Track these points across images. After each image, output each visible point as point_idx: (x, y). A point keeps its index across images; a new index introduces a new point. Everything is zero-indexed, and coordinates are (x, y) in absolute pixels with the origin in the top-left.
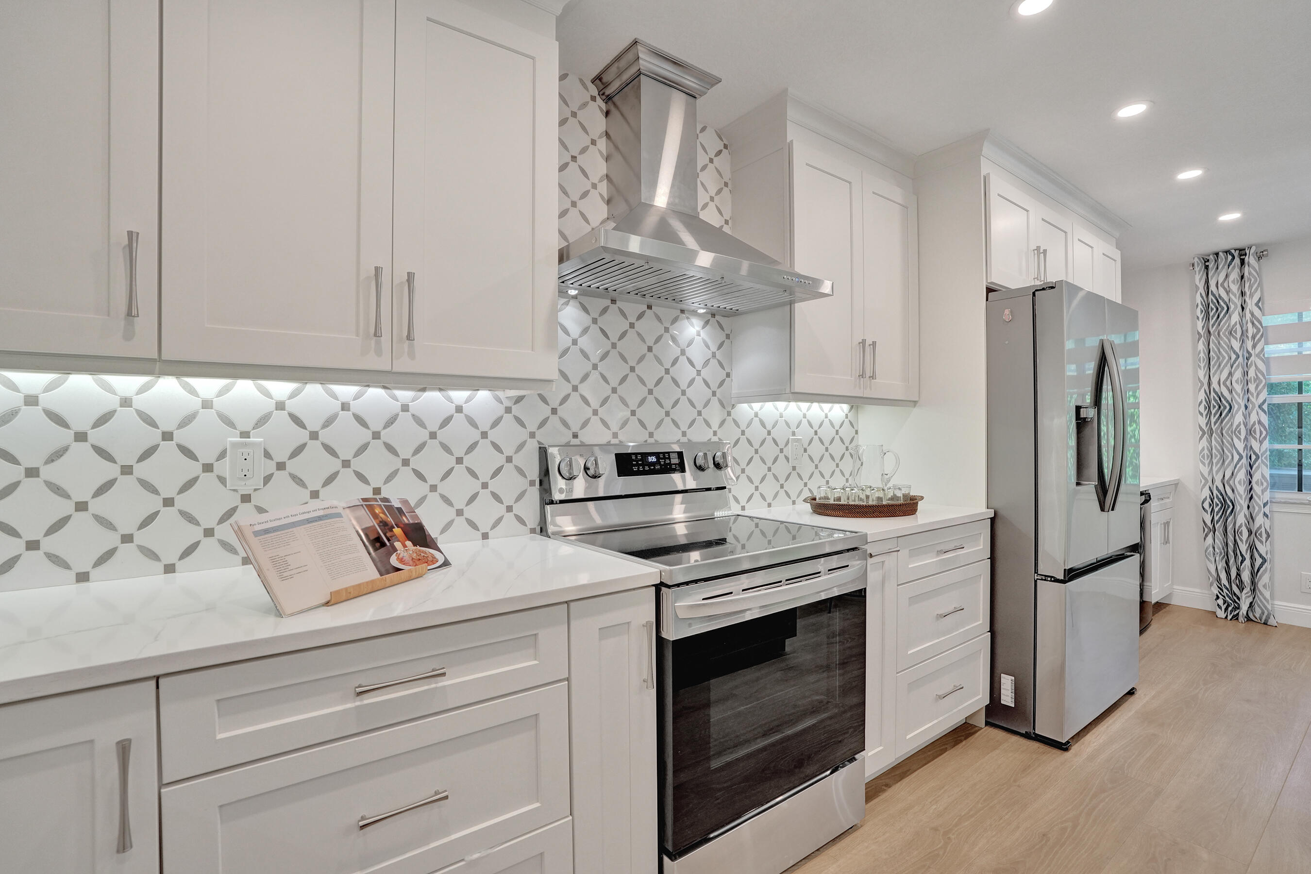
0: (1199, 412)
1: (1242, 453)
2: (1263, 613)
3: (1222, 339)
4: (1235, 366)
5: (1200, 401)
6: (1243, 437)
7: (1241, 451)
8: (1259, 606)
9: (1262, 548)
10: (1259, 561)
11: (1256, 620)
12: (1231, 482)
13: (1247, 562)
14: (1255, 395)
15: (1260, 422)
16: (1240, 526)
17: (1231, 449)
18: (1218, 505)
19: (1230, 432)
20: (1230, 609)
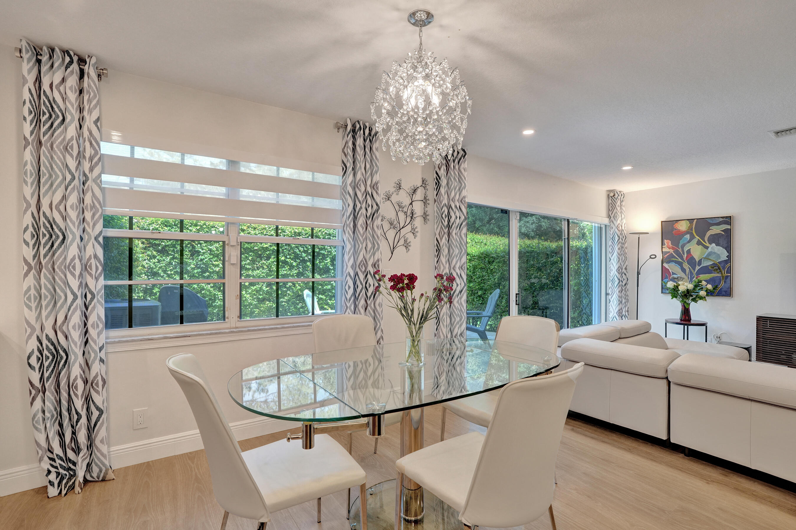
0: (24, 240)
1: (77, 292)
2: (101, 471)
3: (56, 153)
4: (70, 188)
5: (25, 226)
6: (77, 273)
7: (76, 290)
8: (97, 465)
9: (98, 399)
10: (96, 413)
11: (94, 480)
12: (64, 328)
13: (84, 420)
14: (91, 224)
15: (96, 256)
16: (75, 380)
17: (63, 287)
18: (48, 358)
19: (63, 267)
20: (64, 481)
